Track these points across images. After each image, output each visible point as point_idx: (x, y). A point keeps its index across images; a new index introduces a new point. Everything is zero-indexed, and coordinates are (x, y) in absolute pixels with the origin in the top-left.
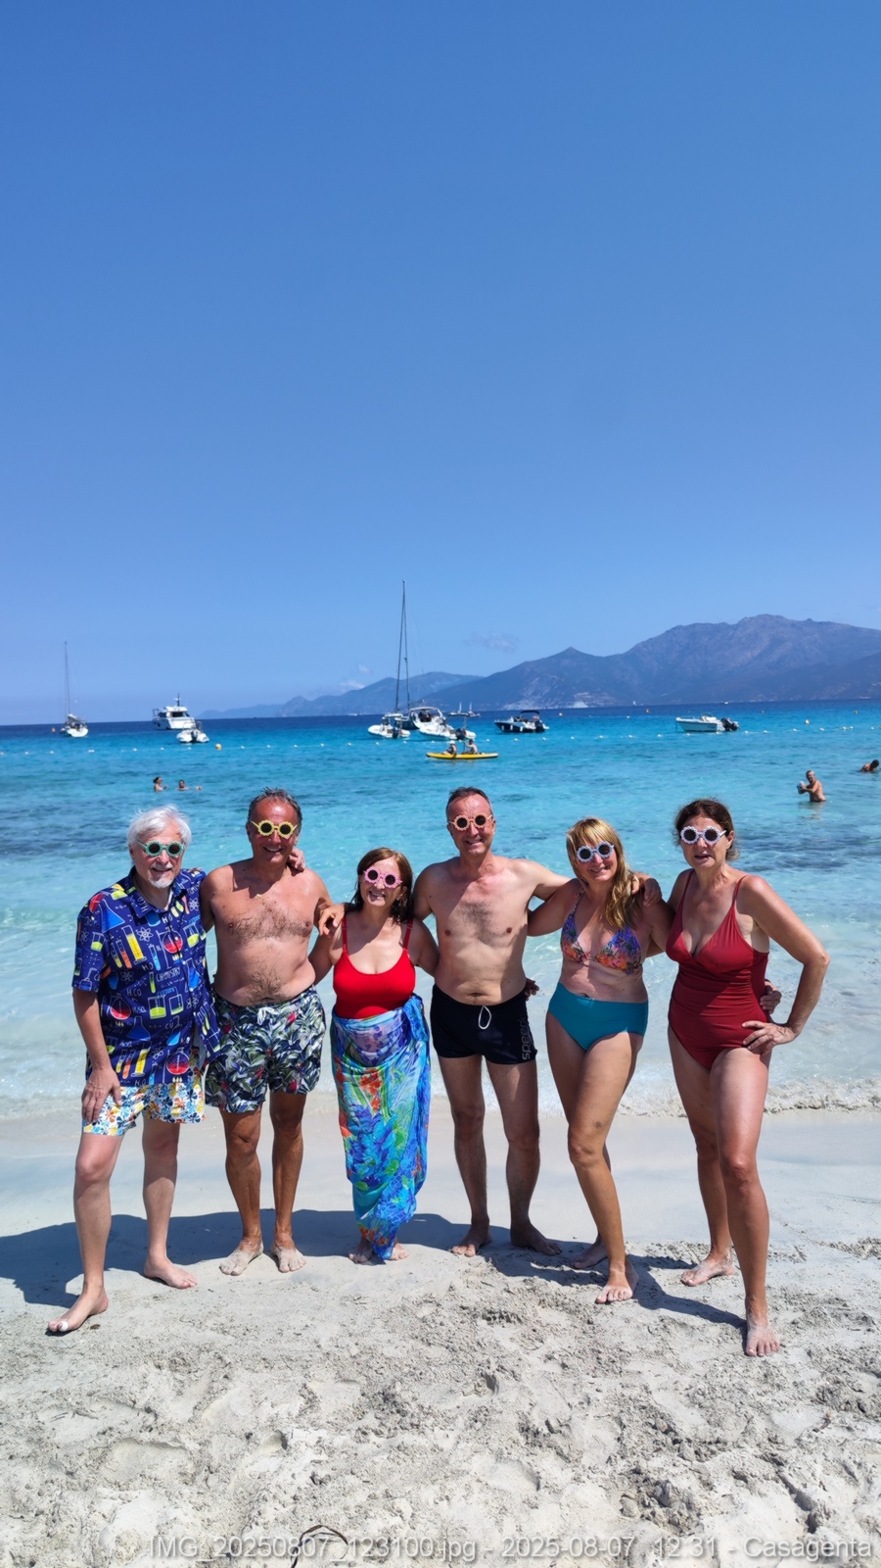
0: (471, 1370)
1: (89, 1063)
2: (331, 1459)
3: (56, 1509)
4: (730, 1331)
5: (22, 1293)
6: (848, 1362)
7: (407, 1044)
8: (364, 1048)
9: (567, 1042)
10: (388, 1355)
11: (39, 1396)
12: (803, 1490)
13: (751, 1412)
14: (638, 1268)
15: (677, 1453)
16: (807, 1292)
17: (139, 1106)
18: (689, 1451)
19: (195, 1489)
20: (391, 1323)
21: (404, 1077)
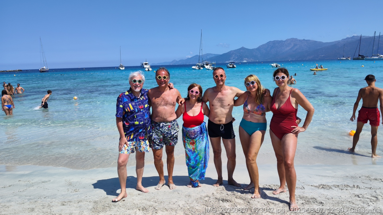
1: (120, 137)
4: (286, 205)
5: (106, 193)
7: (202, 134)
8: (191, 135)
9: (245, 133)
10: (197, 209)
16: (306, 196)
20: (198, 201)
21: (201, 142)
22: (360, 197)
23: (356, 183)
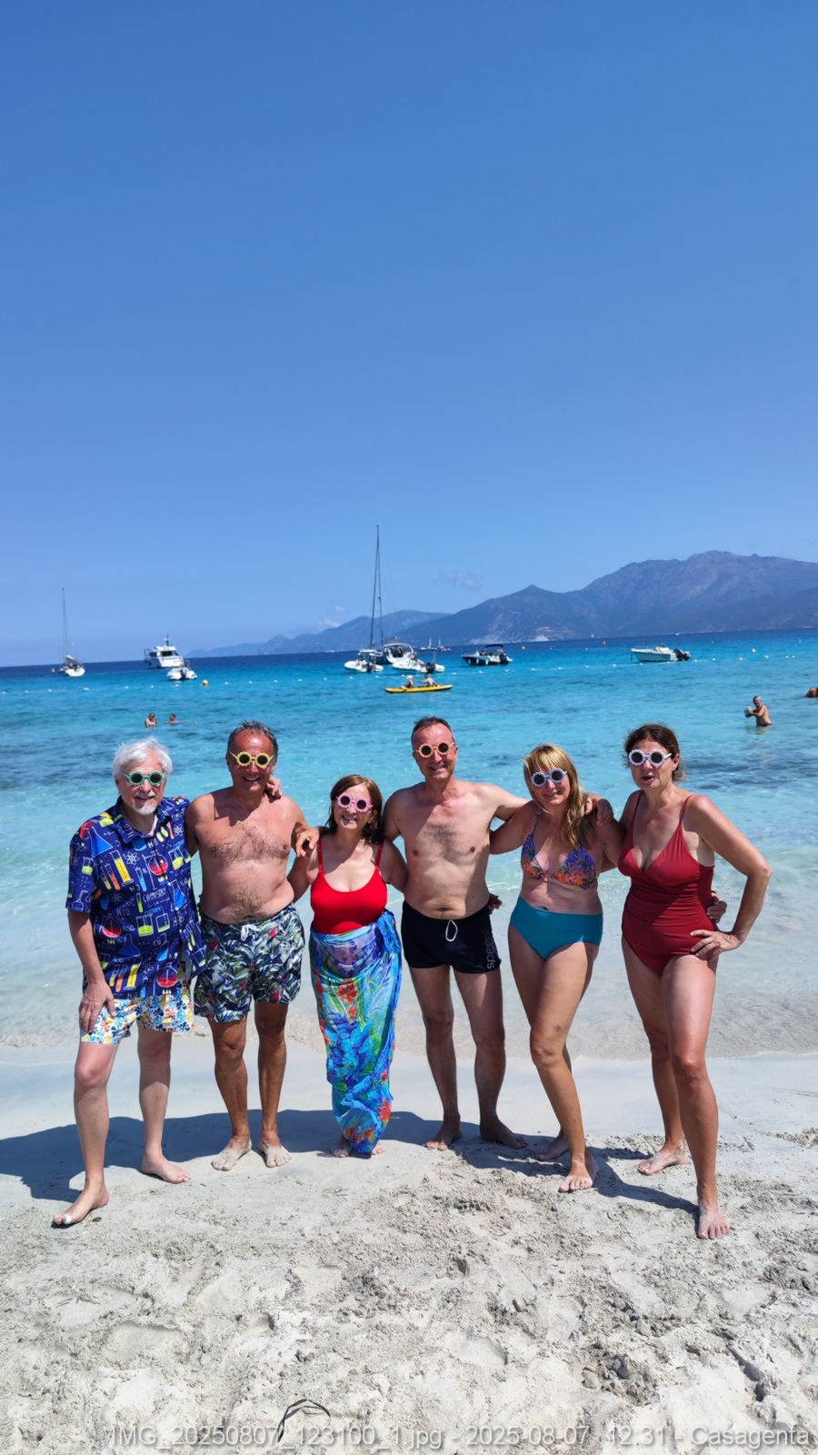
0: (443, 1255)
1: (85, 979)
2: (315, 1338)
3: (61, 1388)
4: (683, 1216)
5: (29, 1189)
6: (794, 1243)
7: (381, 956)
8: (341, 961)
9: (528, 952)
10: (367, 1242)
11: (45, 1283)
12: (752, 1362)
13: (703, 1290)
14: (597, 1158)
15: (634, 1329)
16: (755, 1179)
17: (132, 1017)
18: (646, 1327)
19: (189, 1367)
20: (369, 1213)
21: (378, 987)
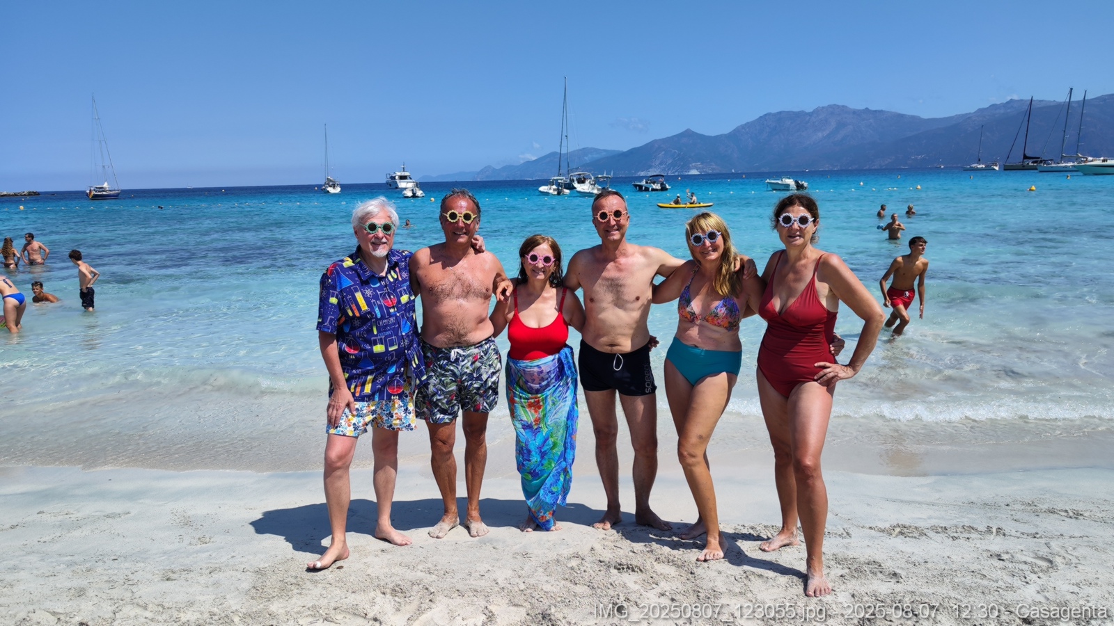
0: (606, 600)
1: (331, 385)
4: (795, 581)
5: (290, 545)
6: (882, 602)
7: (561, 380)
8: (531, 381)
9: (680, 379)
10: (546, 590)
11: (299, 609)
14: (729, 539)
16: (852, 557)
17: (369, 418)
20: (549, 570)
21: (558, 403)
22: (1003, 560)
23: (995, 522)
